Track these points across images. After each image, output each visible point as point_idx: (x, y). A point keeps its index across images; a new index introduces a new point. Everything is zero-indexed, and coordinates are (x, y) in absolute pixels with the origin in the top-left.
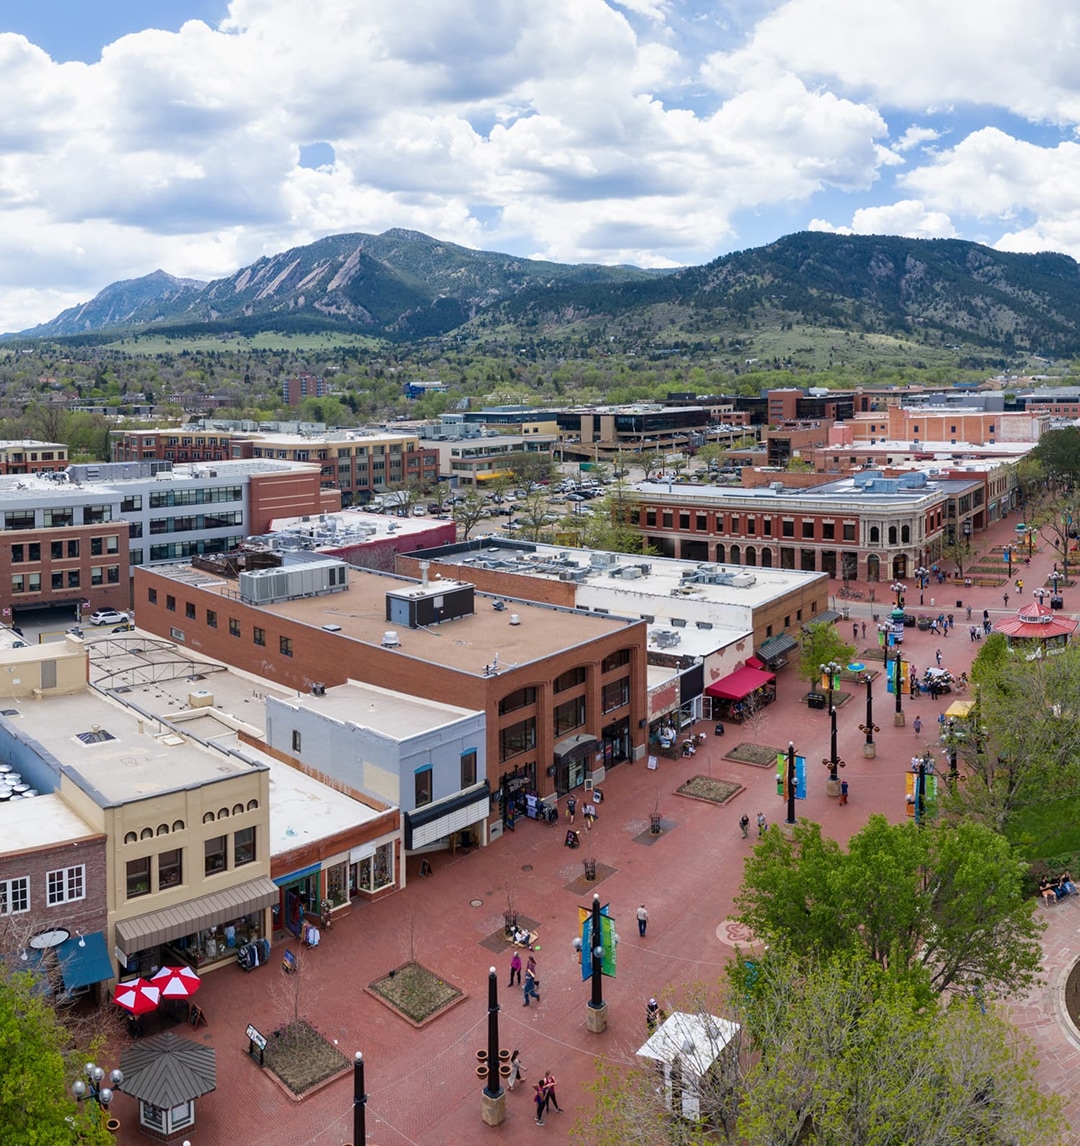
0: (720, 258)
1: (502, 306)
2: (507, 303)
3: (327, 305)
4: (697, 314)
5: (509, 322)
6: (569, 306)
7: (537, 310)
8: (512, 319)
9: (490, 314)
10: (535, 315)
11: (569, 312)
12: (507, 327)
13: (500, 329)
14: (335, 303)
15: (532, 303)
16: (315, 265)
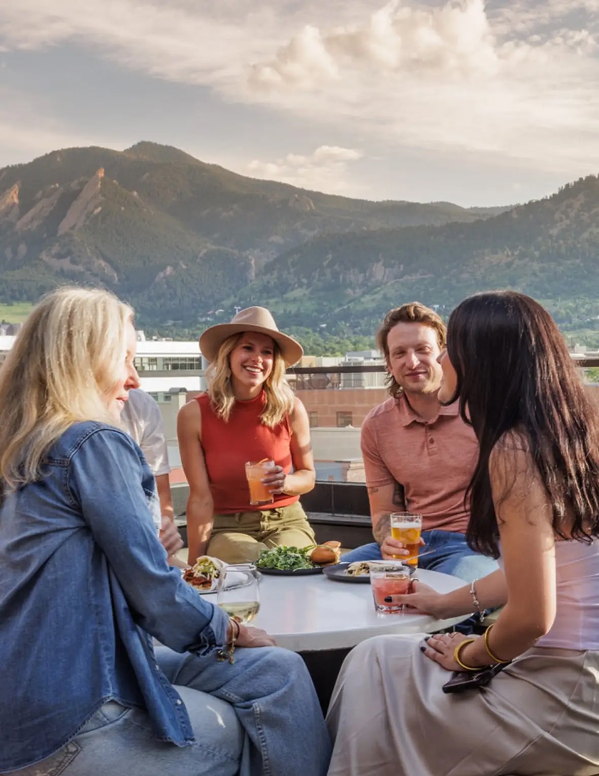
0: (567, 185)
1: (290, 261)
2: (296, 257)
3: (59, 256)
4: (543, 270)
5: (301, 285)
6: (378, 261)
7: (336, 267)
8: (305, 281)
9: (275, 273)
10: (335, 275)
11: (379, 271)
12: (298, 293)
13: (291, 295)
14: (69, 253)
15: (330, 256)
16: (39, 195)
